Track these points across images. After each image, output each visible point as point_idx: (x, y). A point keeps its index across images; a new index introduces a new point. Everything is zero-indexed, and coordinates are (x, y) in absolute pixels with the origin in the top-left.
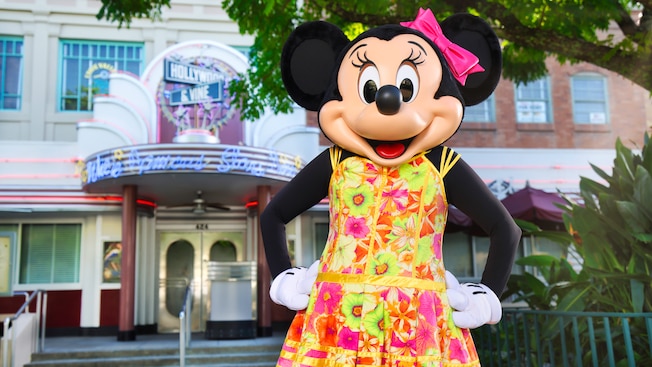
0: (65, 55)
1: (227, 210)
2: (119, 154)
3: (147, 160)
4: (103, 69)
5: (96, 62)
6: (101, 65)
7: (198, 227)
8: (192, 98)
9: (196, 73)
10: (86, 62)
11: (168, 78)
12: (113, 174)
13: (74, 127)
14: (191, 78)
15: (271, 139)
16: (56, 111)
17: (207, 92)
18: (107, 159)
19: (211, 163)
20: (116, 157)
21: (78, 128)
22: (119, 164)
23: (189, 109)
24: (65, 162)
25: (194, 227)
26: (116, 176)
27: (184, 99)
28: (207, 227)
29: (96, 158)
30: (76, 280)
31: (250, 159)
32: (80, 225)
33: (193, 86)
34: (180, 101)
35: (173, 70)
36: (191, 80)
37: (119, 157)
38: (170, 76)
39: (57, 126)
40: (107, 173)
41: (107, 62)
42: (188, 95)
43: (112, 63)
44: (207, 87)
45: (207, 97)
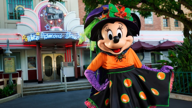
0: (8, 2)
1: (63, 48)
2: (38, 34)
3: (46, 35)
4: (20, 7)
5: (18, 5)
6: (20, 6)
7: (53, 52)
8: (54, 18)
9: (55, 11)
10: (15, 5)
11: (48, 12)
12: (36, 39)
13: (15, 25)
14: (54, 12)
15: (72, 28)
16: (8, 20)
17: (58, 16)
18: (34, 35)
19: (64, 36)
20: (37, 34)
21: (17, 25)
22: (38, 36)
23: (54, 21)
24: (14, 35)
25: (52, 52)
26: (37, 40)
27: (52, 18)
28: (55, 52)
29: (30, 35)
30: (19, 68)
31: (73, 35)
32: (20, 53)
33: (54, 14)
34: (51, 18)
35: (49, 10)
36: (54, 13)
37: (38, 35)
38: (49, 12)
39: (9, 24)
40: (34, 39)
41: (22, 5)
42: (53, 17)
43: (23, 5)
44: (58, 15)
45: (58, 18)
